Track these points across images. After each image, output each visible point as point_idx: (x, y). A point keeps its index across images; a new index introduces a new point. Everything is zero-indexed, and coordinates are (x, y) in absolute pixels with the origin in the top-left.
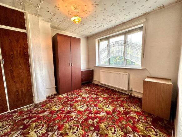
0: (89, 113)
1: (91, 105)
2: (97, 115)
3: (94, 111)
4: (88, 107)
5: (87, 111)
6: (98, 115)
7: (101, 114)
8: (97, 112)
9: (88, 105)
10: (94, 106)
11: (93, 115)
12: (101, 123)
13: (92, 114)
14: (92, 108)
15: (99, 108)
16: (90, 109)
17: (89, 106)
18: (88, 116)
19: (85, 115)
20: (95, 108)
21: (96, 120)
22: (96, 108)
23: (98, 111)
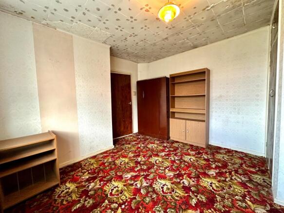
0: (148, 175)
1: (148, 192)
2: (136, 174)
3: (141, 178)
4: (151, 186)
5: (151, 179)
6: (134, 174)
7: (130, 176)
8: (135, 178)
9: (154, 191)
10: (140, 189)
11: (142, 174)
12: (133, 167)
13: (144, 175)
14: (145, 184)
15: (132, 185)
16: (147, 183)
17: (150, 189)
18: (148, 172)
19: (152, 173)
20: (139, 186)
21: (138, 169)
22: (136, 185)
23: (134, 181)
